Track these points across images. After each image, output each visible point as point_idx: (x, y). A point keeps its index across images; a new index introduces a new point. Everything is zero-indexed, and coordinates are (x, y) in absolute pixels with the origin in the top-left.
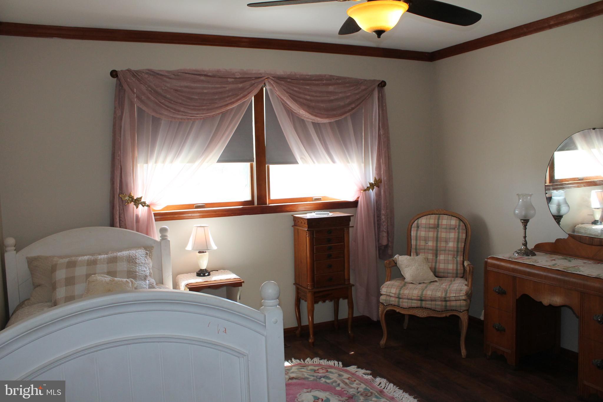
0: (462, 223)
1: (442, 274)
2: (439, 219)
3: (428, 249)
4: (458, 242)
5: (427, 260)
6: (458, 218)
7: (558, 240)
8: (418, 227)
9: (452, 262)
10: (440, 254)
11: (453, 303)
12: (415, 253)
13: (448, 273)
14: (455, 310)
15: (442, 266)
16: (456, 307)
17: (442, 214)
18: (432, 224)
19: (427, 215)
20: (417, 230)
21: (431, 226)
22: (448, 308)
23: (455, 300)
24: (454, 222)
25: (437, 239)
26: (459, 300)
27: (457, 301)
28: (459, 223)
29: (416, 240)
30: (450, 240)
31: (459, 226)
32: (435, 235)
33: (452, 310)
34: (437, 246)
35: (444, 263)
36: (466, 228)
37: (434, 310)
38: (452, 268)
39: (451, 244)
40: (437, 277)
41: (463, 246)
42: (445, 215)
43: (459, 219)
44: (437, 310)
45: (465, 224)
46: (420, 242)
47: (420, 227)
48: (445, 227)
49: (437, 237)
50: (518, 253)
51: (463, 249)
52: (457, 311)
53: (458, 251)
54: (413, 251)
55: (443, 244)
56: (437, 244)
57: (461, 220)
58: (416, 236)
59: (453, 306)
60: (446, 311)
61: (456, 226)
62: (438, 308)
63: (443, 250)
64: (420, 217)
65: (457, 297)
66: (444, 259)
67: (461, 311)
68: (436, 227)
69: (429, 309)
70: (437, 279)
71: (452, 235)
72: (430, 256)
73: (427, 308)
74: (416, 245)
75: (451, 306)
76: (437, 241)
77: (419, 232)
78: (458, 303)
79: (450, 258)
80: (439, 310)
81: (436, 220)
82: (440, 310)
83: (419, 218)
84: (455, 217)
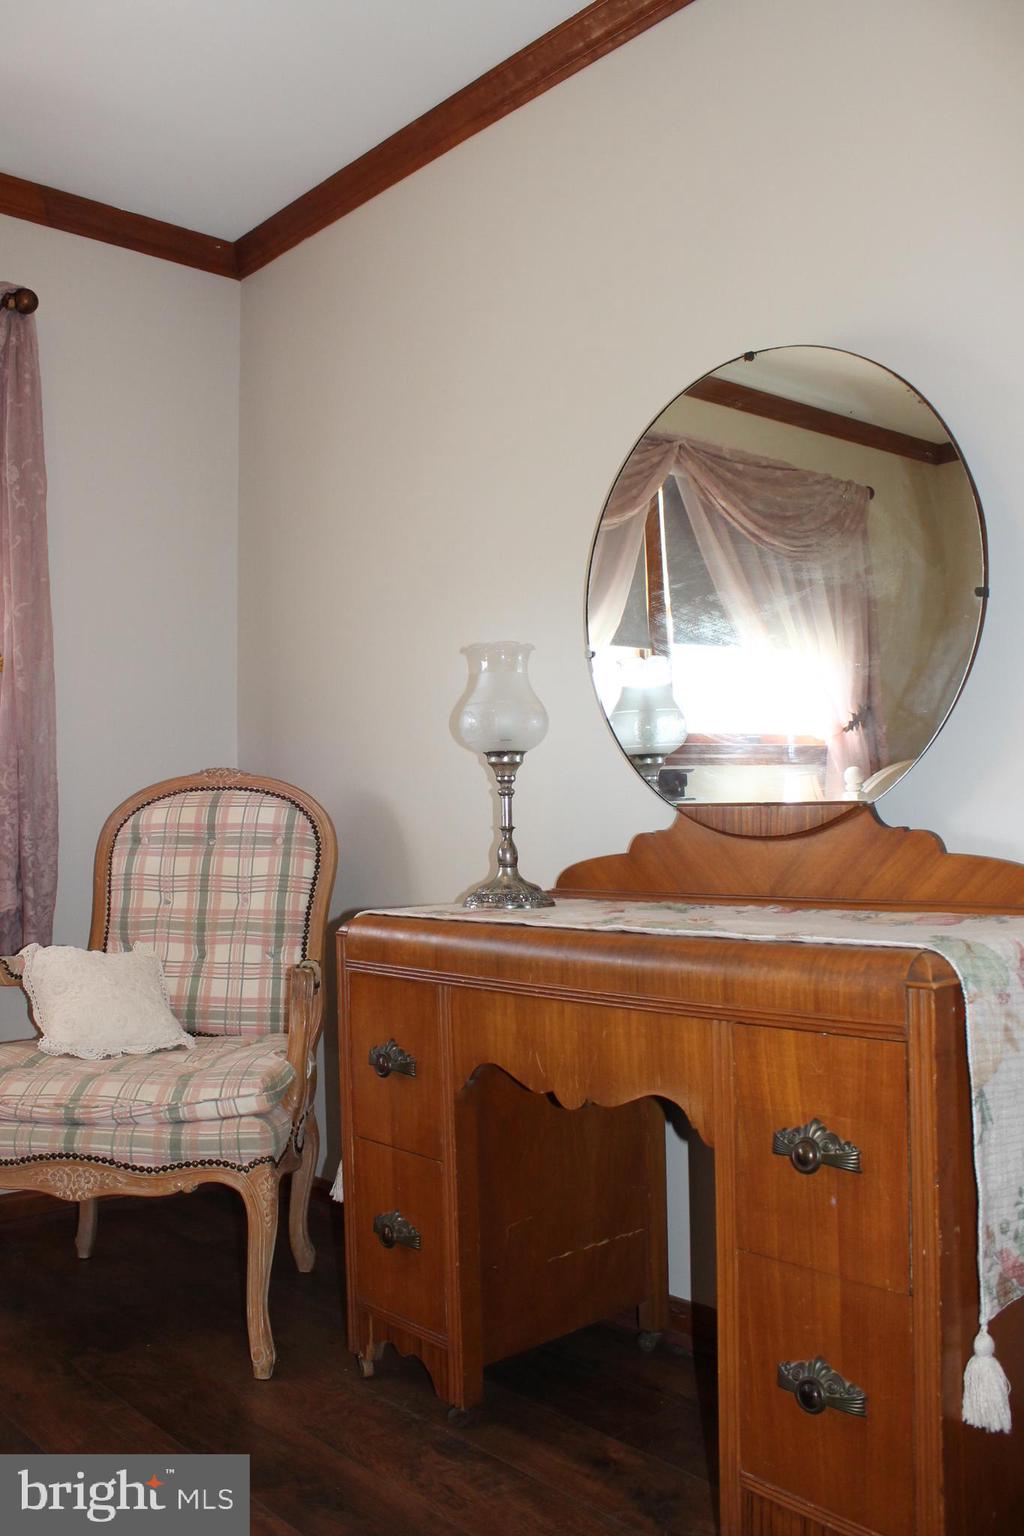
0: (300, 818)
1: (215, 1024)
2: (214, 806)
3: (170, 925)
4: (283, 890)
5: (164, 966)
6: (289, 799)
7: (641, 842)
8: (137, 840)
9: (258, 971)
10: (214, 943)
11: (208, 1133)
12: (120, 944)
13: (240, 1016)
14: (218, 1163)
15: (218, 988)
16: (220, 1149)
17: (230, 788)
18: (189, 826)
19: (175, 794)
20: (132, 853)
21: (184, 833)
22: (187, 1155)
23: (218, 1116)
24: (270, 814)
25: (204, 883)
26: (234, 1117)
27: (225, 1122)
28: (291, 819)
29: (127, 890)
30: (254, 884)
31: (290, 827)
32: (199, 869)
33: (202, 1163)
34: (202, 912)
35: (226, 976)
36: (317, 838)
37: (126, 1166)
38: (255, 995)
39: (257, 901)
40: (193, 1033)
41: (303, 907)
42: (240, 789)
43: (293, 802)
44: (138, 1165)
45: (312, 822)
46: (140, 898)
47: (145, 840)
48: (234, 833)
49: (205, 876)
50: (480, 898)
51: (302, 918)
52: (226, 1164)
53: (280, 928)
54: (115, 932)
55: (228, 901)
56: (203, 900)
57: (297, 806)
58: (128, 875)
59: (208, 1145)
60: (180, 1166)
61: (276, 827)
62: (144, 1156)
63: (224, 927)
64: (149, 804)
65: (226, 1104)
66: (227, 961)
67: (245, 1164)
68: (207, 837)
69: (104, 1160)
70: (188, 1040)
71: (262, 865)
72: (177, 952)
73: (97, 1159)
74: (125, 910)
75: (195, 1145)
76: (204, 890)
77: (137, 859)
78: (229, 1131)
79: (254, 953)
80: (146, 1166)
81: (206, 811)
82: (153, 1166)
83: (143, 806)
84: (278, 796)
